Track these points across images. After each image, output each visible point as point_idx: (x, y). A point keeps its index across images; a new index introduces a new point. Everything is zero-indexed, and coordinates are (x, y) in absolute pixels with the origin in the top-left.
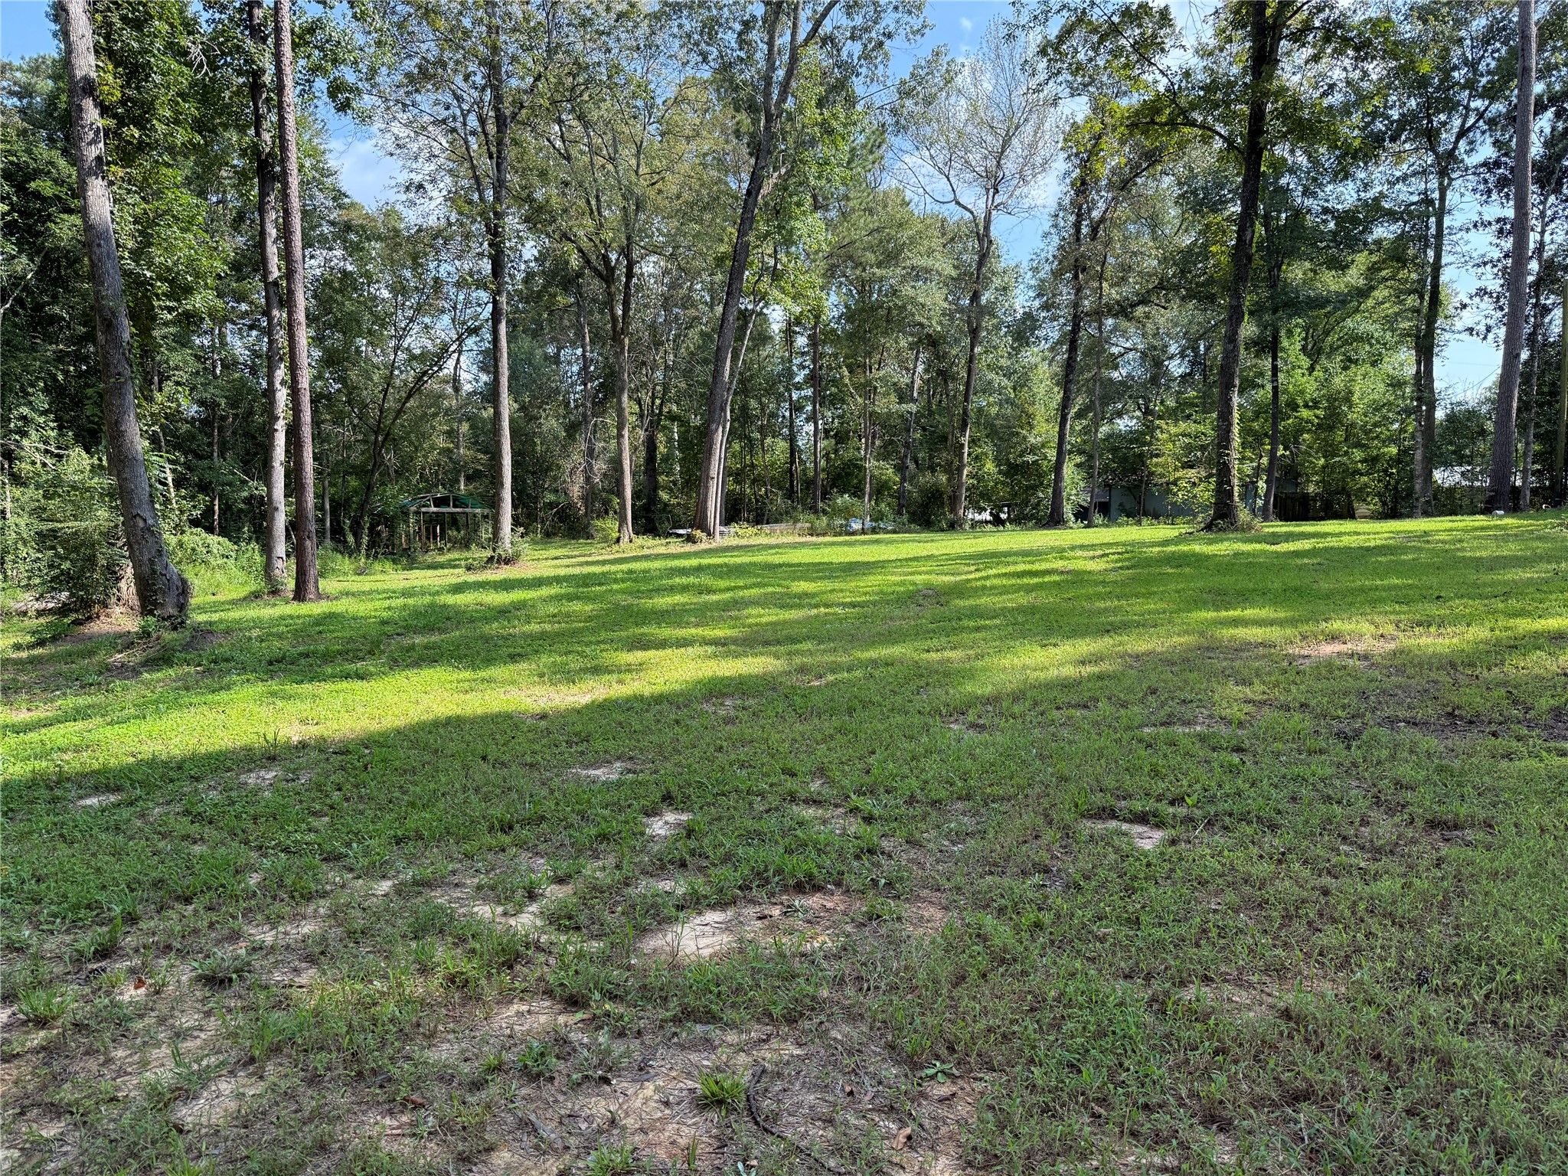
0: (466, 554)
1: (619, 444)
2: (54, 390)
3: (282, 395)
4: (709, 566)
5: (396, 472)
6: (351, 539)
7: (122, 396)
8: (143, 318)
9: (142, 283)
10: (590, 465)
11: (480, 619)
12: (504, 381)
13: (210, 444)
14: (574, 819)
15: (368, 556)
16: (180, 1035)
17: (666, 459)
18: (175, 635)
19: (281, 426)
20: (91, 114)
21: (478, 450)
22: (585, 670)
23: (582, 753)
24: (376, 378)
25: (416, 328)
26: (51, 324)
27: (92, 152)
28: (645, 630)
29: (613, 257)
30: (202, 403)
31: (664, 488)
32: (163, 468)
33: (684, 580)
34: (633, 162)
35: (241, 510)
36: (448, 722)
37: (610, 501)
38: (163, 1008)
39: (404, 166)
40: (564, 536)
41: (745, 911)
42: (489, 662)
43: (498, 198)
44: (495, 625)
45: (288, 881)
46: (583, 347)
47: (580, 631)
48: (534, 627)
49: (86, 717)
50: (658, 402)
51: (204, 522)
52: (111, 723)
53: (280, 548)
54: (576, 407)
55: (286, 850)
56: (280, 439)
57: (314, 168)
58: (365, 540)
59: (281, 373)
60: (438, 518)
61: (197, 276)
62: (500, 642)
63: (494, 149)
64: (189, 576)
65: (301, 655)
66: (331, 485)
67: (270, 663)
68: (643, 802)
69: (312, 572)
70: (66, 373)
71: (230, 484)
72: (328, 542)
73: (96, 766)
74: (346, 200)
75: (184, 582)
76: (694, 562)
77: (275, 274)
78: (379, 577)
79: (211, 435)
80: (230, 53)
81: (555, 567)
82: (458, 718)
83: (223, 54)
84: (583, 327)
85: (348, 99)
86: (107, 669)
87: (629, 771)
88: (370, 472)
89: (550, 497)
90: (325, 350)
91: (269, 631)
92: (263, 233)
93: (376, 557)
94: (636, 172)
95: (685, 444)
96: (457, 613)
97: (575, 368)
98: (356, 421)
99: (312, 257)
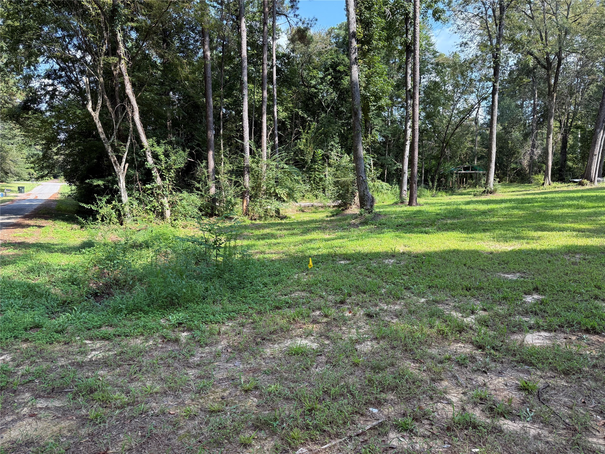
0: (475, 190)
1: (547, 141)
2: (341, 136)
3: (409, 131)
4: (586, 197)
5: (450, 157)
6: (430, 184)
7: (358, 137)
8: (366, 110)
9: (367, 98)
10: (532, 151)
11: (474, 215)
12: (495, 118)
13: (385, 151)
14: (495, 290)
15: (436, 190)
16: (359, 327)
17: (572, 147)
18: (369, 215)
19: (408, 143)
20: (355, 44)
21: (483, 147)
22: (513, 237)
23: (504, 268)
24: (444, 121)
25: (462, 100)
26: (341, 114)
27: (354, 56)
28: (545, 223)
29: (552, 57)
30: (383, 136)
31: (570, 160)
32: (369, 160)
33: (571, 203)
34: (565, 13)
35: (394, 174)
36: (454, 251)
37: (542, 167)
38: (355, 320)
39: (461, 36)
40: (518, 183)
41: (559, 335)
42: (474, 231)
43: (498, 43)
44: (480, 217)
45: (393, 293)
46: (534, 99)
47: (515, 222)
48: (495, 219)
49: (343, 238)
50: (570, 120)
51: (381, 178)
52: (349, 241)
53: (405, 187)
54: (529, 126)
55: (394, 284)
56: (408, 148)
57: (426, 44)
58: (436, 184)
59: (409, 124)
60: (465, 175)
61: (383, 93)
62: (480, 224)
63: (498, 22)
64: (375, 196)
65: (407, 224)
66: (425, 163)
67: (397, 226)
68: (524, 289)
69: (415, 195)
70: (344, 129)
71: (391, 164)
72: (423, 185)
73: (344, 252)
74: (438, 54)
75: (373, 198)
76: (579, 194)
77: (410, 87)
78: (440, 198)
79: (385, 147)
80: (399, 9)
81: (511, 195)
82: (458, 250)
83: (397, 9)
84: (534, 91)
85: (440, 15)
86: (350, 225)
87: (522, 277)
88: (440, 158)
89: (513, 166)
90: (426, 113)
91: (398, 215)
92: (406, 73)
93: (439, 190)
94: (567, 17)
95: (583, 139)
96: (466, 212)
97: (530, 109)
98: (436, 139)
99: (424, 78)
